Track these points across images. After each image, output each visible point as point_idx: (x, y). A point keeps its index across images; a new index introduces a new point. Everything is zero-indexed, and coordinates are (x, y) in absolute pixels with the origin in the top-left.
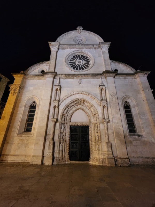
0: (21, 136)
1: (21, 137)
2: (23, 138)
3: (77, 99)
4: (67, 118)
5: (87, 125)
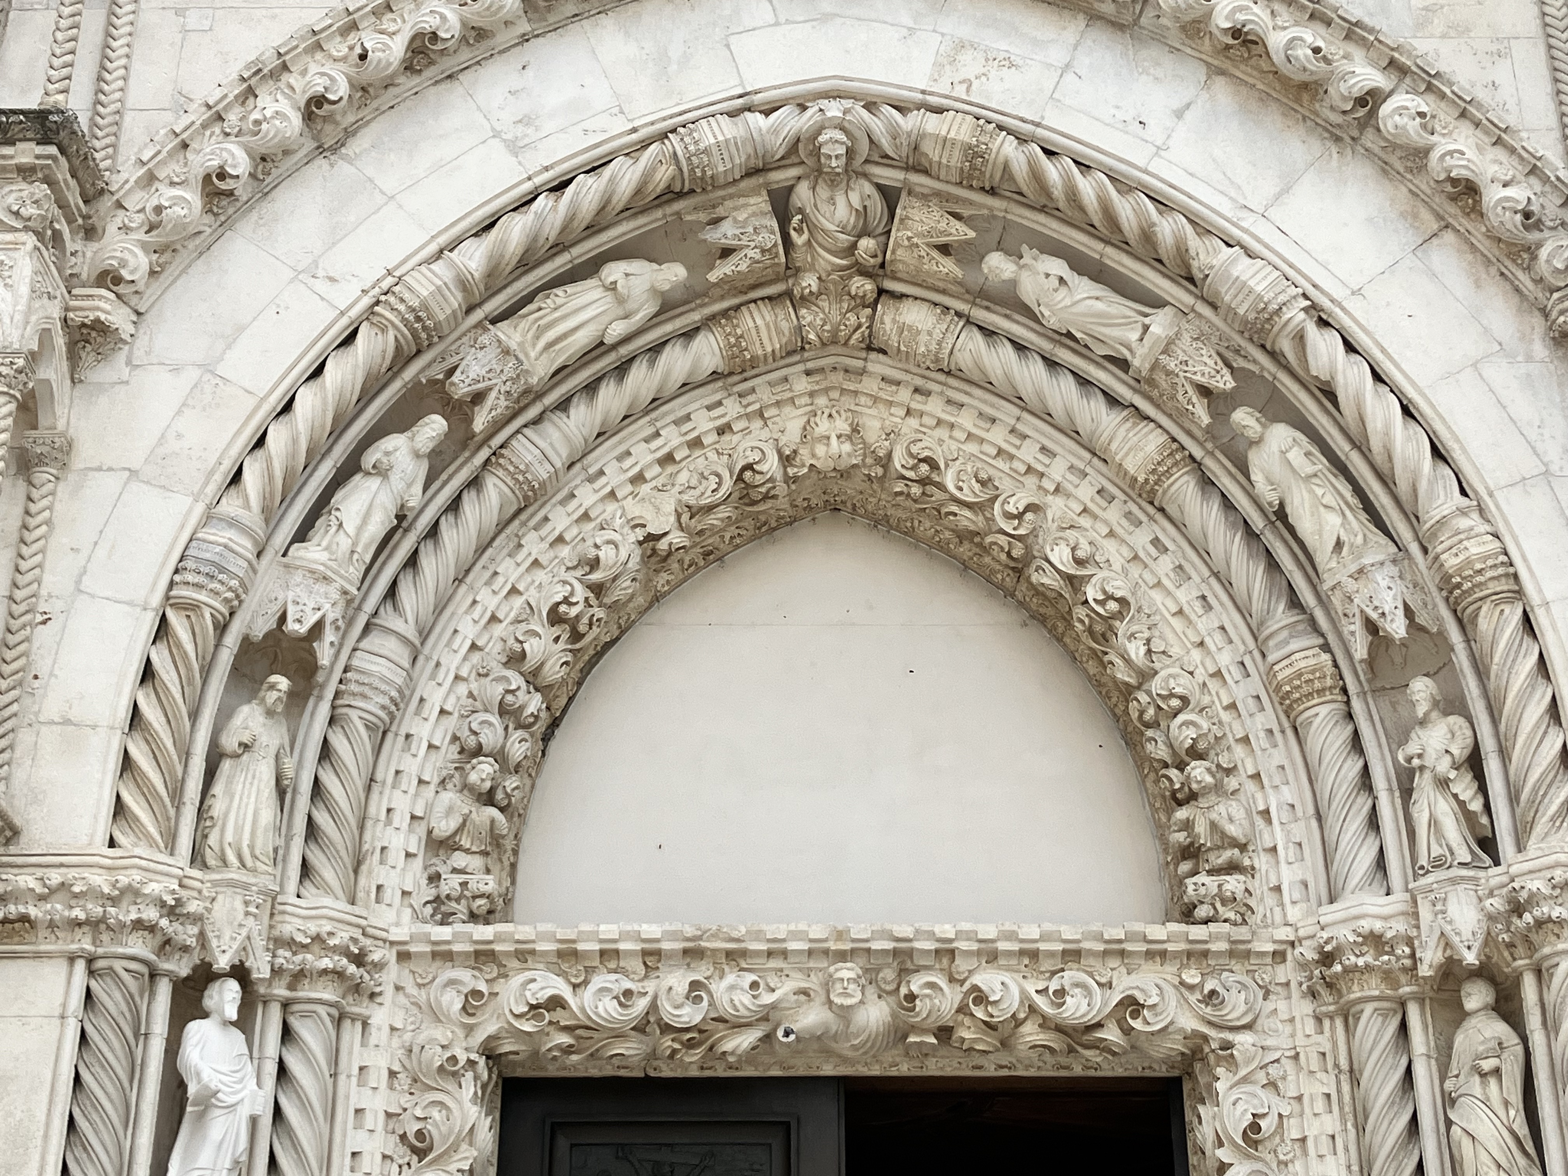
3: (756, 120)
4: (377, 807)
5: (1111, 1034)
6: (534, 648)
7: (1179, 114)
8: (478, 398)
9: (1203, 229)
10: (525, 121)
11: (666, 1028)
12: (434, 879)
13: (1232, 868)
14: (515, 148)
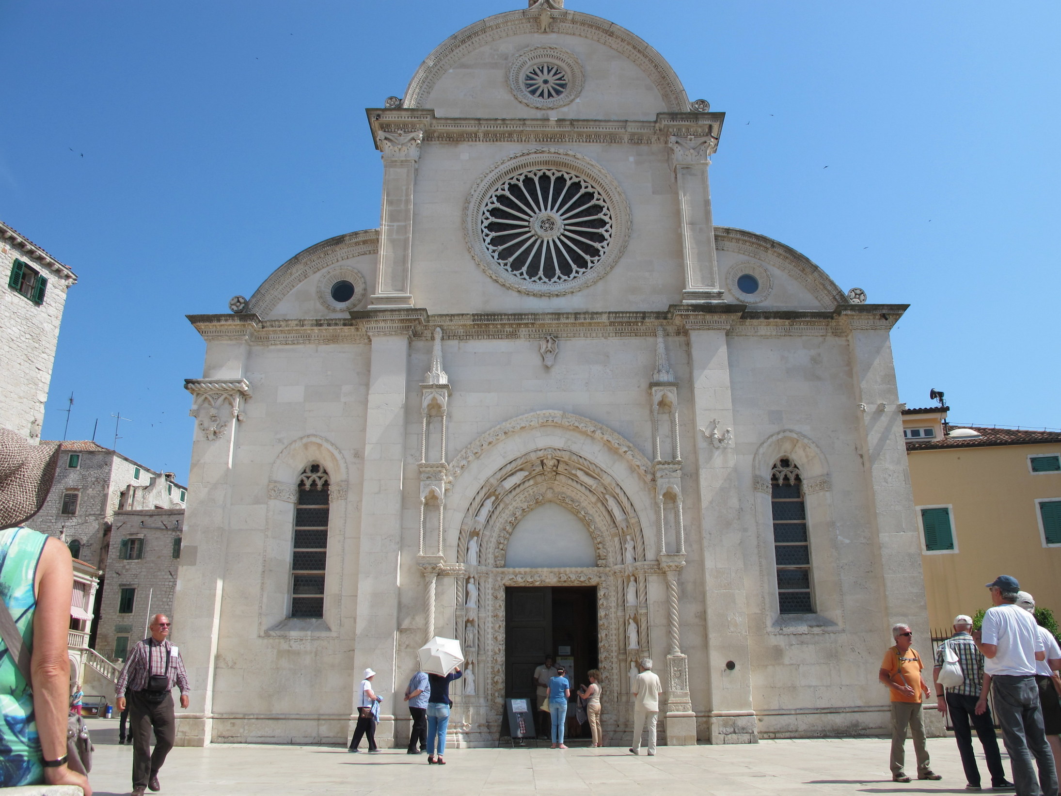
0: (285, 637)
1: (282, 641)
2: (295, 646)
3: (539, 452)
4: (488, 551)
5: (587, 582)
6: (508, 528)
7: (599, 451)
8: (499, 494)
9: (602, 470)
10: (505, 453)
11: (528, 582)
12: (495, 561)
13: (604, 559)
14: (504, 457)
